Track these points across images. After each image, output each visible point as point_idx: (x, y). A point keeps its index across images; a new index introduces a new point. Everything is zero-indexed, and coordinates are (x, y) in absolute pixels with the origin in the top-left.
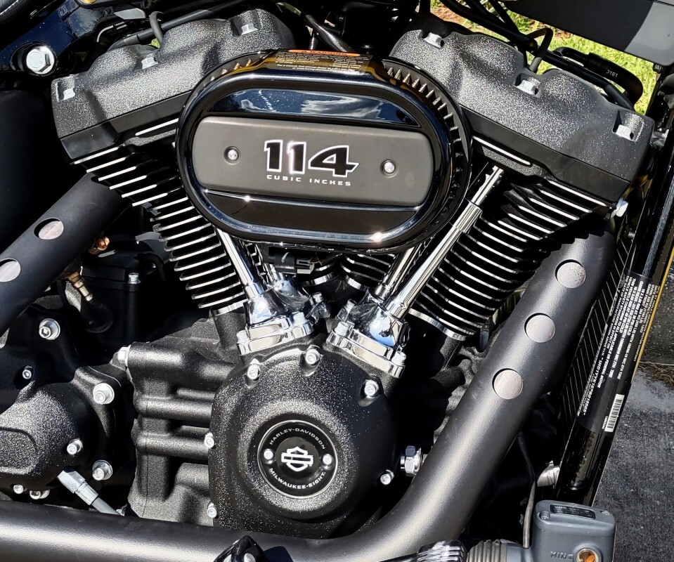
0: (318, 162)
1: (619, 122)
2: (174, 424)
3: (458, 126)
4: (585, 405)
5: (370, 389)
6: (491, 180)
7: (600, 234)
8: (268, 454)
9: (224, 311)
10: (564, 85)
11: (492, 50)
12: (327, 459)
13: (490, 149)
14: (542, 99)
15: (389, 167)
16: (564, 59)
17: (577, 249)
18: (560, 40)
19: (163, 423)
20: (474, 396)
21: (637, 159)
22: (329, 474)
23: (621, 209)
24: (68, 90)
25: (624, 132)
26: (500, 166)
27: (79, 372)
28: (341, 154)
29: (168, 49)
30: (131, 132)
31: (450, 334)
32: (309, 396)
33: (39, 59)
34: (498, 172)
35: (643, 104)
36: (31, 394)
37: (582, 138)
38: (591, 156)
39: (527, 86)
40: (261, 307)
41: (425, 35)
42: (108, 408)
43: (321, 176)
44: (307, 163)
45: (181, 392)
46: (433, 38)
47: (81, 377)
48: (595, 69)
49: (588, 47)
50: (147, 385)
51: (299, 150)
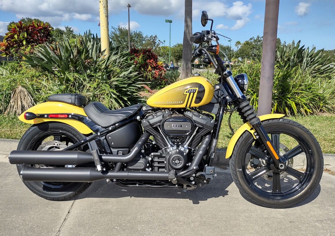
0: (179, 126)
1: (211, 121)
2: (159, 162)
3: (193, 122)
4: (210, 155)
5: (185, 154)
6: (197, 128)
7: (210, 134)
8: (174, 162)
9: (163, 149)
10: (205, 117)
11: (196, 113)
12: (181, 161)
13: (197, 125)
14: (202, 118)
15: (186, 126)
16: (204, 114)
17: (208, 136)
18: (203, 112)
19: (157, 162)
20: (197, 154)
21: (214, 125)
22: (181, 163)
23: (212, 131)
24: (144, 121)
25: (212, 122)
26: (198, 126)
27: (146, 156)
28: (181, 125)
29: (157, 115)
30: (154, 125)
31: (193, 149)
32: (178, 154)
33: (138, 118)
34: (198, 127)
35: (214, 119)
36: (142, 158)
37: (207, 123)
38: (208, 125)
39: (200, 117)
40: (169, 146)
41: (188, 112)
42: (151, 161)
43: (179, 128)
44: (177, 126)
45: (159, 158)
46: (189, 112)
47: (147, 157)
48: (208, 115)
49: (208, 113)
50: (155, 158)
51: (176, 125)
